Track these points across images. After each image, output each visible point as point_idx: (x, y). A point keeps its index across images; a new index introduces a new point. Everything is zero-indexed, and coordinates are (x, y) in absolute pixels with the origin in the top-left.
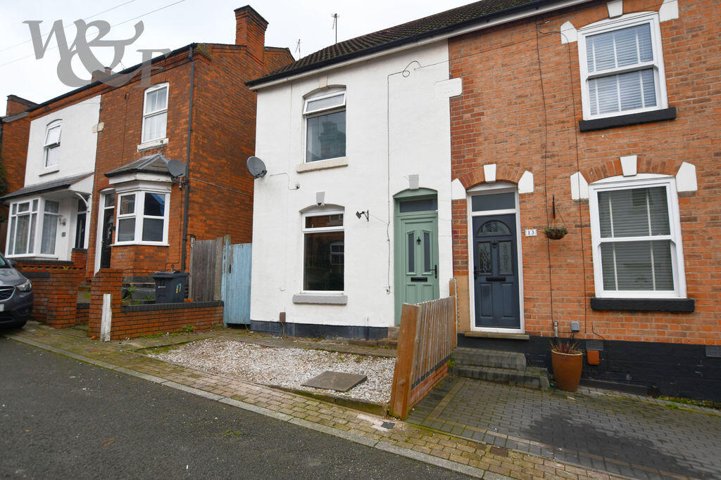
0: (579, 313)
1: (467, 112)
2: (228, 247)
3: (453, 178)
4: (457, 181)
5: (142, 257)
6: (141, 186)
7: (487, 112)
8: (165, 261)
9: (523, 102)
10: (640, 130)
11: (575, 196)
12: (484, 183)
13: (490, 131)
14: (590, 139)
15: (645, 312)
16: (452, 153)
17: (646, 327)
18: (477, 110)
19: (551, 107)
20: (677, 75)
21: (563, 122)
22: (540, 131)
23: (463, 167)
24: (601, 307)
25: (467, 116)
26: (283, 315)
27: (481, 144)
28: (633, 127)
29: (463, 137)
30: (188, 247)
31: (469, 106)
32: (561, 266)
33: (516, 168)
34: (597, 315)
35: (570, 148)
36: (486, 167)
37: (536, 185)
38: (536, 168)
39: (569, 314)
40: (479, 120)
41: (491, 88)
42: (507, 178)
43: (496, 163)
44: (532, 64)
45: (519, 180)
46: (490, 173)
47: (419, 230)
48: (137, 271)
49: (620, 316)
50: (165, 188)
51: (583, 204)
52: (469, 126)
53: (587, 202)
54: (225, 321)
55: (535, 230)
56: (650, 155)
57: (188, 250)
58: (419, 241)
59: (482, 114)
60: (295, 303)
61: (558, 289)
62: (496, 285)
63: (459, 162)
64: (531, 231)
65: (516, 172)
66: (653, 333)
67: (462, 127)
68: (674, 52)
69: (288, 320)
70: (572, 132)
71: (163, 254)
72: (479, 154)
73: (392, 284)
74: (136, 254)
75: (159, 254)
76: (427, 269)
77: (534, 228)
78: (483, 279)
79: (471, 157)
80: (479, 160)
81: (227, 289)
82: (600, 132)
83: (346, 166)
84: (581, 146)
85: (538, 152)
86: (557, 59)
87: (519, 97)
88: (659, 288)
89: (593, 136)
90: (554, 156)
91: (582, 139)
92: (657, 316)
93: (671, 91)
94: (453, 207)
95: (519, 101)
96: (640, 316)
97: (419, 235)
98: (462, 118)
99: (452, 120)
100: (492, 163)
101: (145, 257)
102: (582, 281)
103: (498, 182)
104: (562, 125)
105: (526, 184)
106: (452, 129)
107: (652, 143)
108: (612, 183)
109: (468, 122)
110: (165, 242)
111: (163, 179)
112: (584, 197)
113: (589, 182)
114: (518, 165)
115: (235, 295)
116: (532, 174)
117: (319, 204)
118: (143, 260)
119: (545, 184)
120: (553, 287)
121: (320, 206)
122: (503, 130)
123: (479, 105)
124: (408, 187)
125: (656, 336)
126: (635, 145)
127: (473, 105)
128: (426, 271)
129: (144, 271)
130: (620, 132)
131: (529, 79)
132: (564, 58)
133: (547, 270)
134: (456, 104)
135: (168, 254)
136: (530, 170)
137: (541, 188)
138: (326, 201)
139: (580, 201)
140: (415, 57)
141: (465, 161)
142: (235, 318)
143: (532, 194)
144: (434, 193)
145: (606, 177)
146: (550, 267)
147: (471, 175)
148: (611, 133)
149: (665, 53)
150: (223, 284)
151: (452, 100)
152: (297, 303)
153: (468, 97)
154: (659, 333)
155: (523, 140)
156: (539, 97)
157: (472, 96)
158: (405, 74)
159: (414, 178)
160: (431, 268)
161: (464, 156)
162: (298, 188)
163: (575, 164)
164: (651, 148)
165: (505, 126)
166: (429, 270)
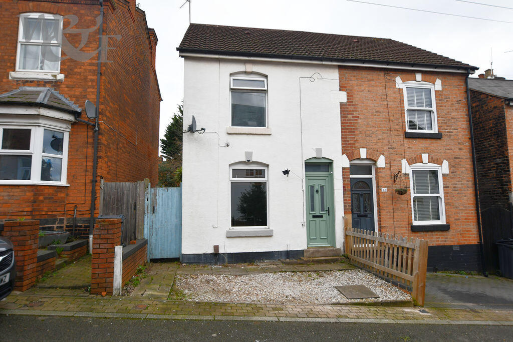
0: (406, 233)
1: (350, 114)
2: (151, 190)
3: (343, 154)
4: (345, 155)
5: (41, 198)
6: (41, 121)
7: (361, 117)
8: (64, 202)
9: (379, 115)
10: (429, 141)
11: (404, 172)
12: (359, 159)
13: (363, 128)
14: (410, 142)
15: (432, 231)
16: (342, 138)
17: (432, 238)
18: (355, 114)
19: (392, 121)
20: (442, 117)
21: (398, 131)
22: (387, 133)
23: (348, 148)
24: (415, 229)
25: (350, 116)
26: (216, 248)
27: (358, 135)
28: (426, 139)
29: (348, 129)
30: (98, 188)
31: (350, 111)
32: (398, 209)
33: (376, 152)
34: (414, 234)
35: (401, 145)
36: (361, 149)
37: (386, 163)
38: (386, 153)
39: (402, 234)
40: (356, 120)
41: (363, 103)
42: (371, 158)
43: (366, 148)
44: (383, 95)
45: (378, 159)
46: (363, 153)
47: (317, 184)
48: (37, 213)
49: (422, 234)
50: (64, 126)
51: (407, 175)
52: (351, 123)
53: (409, 175)
54: (149, 257)
55: (386, 189)
56: (433, 155)
57: (97, 191)
58: (317, 191)
59: (358, 117)
60: (228, 237)
61: (397, 221)
62: (362, 219)
63: (346, 144)
64: (384, 189)
65: (376, 154)
66: (434, 241)
67: (347, 123)
68: (441, 106)
69: (221, 251)
70: (402, 136)
71: (63, 195)
72: (356, 141)
73: (305, 221)
74: (35, 194)
75: (59, 195)
76: (323, 210)
77: (386, 187)
78: (356, 216)
79: (352, 142)
80: (357, 145)
81: (151, 228)
82: (413, 139)
83: (270, 135)
84: (405, 145)
85: (387, 145)
86: (394, 95)
87: (377, 112)
88: (433, 219)
89: (411, 140)
90: (394, 148)
91: (406, 141)
92: (436, 233)
93: (440, 125)
94: (343, 172)
95: (377, 114)
96: (430, 233)
97: (317, 187)
98: (347, 117)
99: (341, 117)
100: (364, 148)
101: (45, 198)
102: (407, 216)
103: (367, 159)
104: (397, 132)
105: (381, 162)
106: (342, 123)
107: (433, 148)
108: (418, 166)
109: (350, 120)
110: (63, 182)
111: (66, 117)
112: (407, 172)
113: (409, 164)
114: (377, 151)
115: (160, 233)
116: (384, 157)
117: (249, 161)
118: (42, 202)
119: (390, 163)
120: (395, 220)
121: (248, 162)
122: (369, 129)
123: (356, 111)
124: (315, 156)
125: (436, 243)
126: (427, 148)
127: (353, 111)
128: (322, 211)
129: (44, 213)
130: (421, 141)
131: (382, 102)
132: (397, 96)
133: (392, 211)
134: (344, 108)
135: (67, 195)
136: (383, 154)
137: (388, 165)
138: (254, 159)
139: (406, 174)
140: (318, 70)
141: (350, 144)
142: (161, 253)
143: (385, 168)
144: (331, 162)
145: (416, 163)
146: (393, 209)
147: (353, 153)
148: (418, 140)
149: (437, 106)
150: (146, 223)
151: (341, 104)
152: (230, 237)
153: (350, 105)
154: (437, 241)
155: (380, 137)
156: (387, 114)
157: (353, 105)
158: (312, 79)
159: (319, 150)
160: (325, 209)
161: (348, 141)
162: (228, 146)
163: (404, 155)
164: (433, 151)
165: (370, 127)
166: (324, 211)
